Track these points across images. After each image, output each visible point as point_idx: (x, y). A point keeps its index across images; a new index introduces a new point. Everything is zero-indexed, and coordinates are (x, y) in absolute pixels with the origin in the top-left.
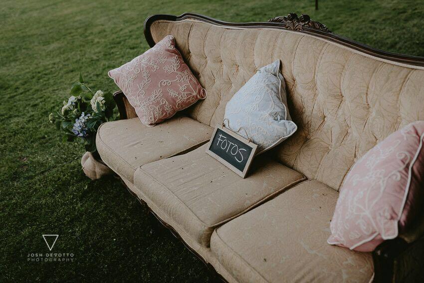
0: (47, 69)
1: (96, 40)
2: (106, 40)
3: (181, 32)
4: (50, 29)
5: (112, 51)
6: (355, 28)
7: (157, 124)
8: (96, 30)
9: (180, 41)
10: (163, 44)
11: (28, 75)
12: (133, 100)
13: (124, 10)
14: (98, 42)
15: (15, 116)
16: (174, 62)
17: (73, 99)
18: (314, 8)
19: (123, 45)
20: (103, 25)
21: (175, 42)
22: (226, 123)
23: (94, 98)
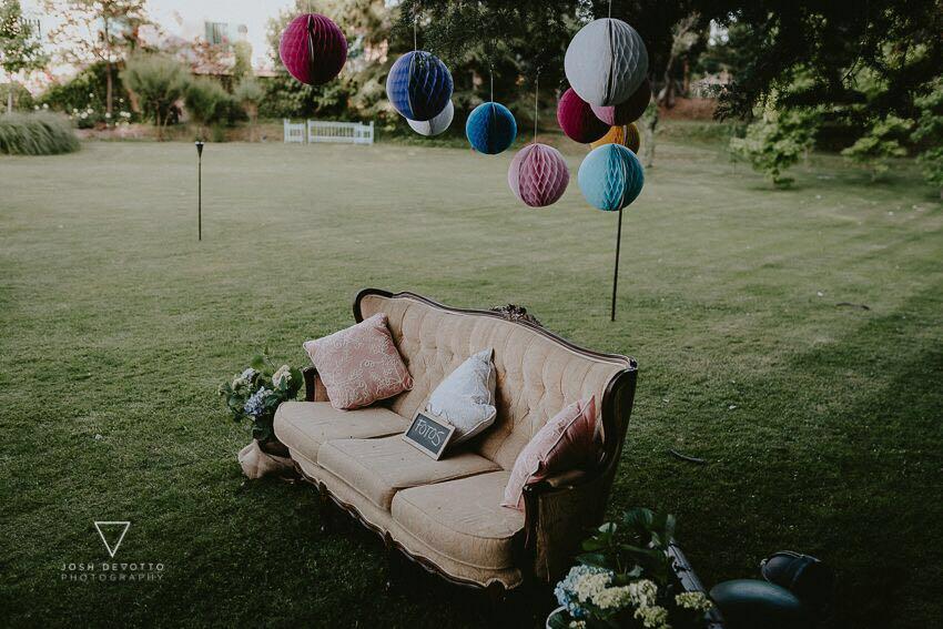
0: (180, 349)
1: (257, 319)
2: (274, 320)
3: (396, 310)
4: (180, 292)
5: (283, 336)
6: (657, 354)
7: (349, 410)
8: (257, 303)
9: (393, 321)
10: (372, 321)
11: (150, 353)
12: (327, 377)
13: (307, 279)
14: (261, 322)
15: (137, 401)
16: (382, 342)
17: (250, 371)
18: (610, 318)
19: (301, 331)
20: (269, 298)
21: (387, 322)
22: (428, 408)
23: (278, 372)
